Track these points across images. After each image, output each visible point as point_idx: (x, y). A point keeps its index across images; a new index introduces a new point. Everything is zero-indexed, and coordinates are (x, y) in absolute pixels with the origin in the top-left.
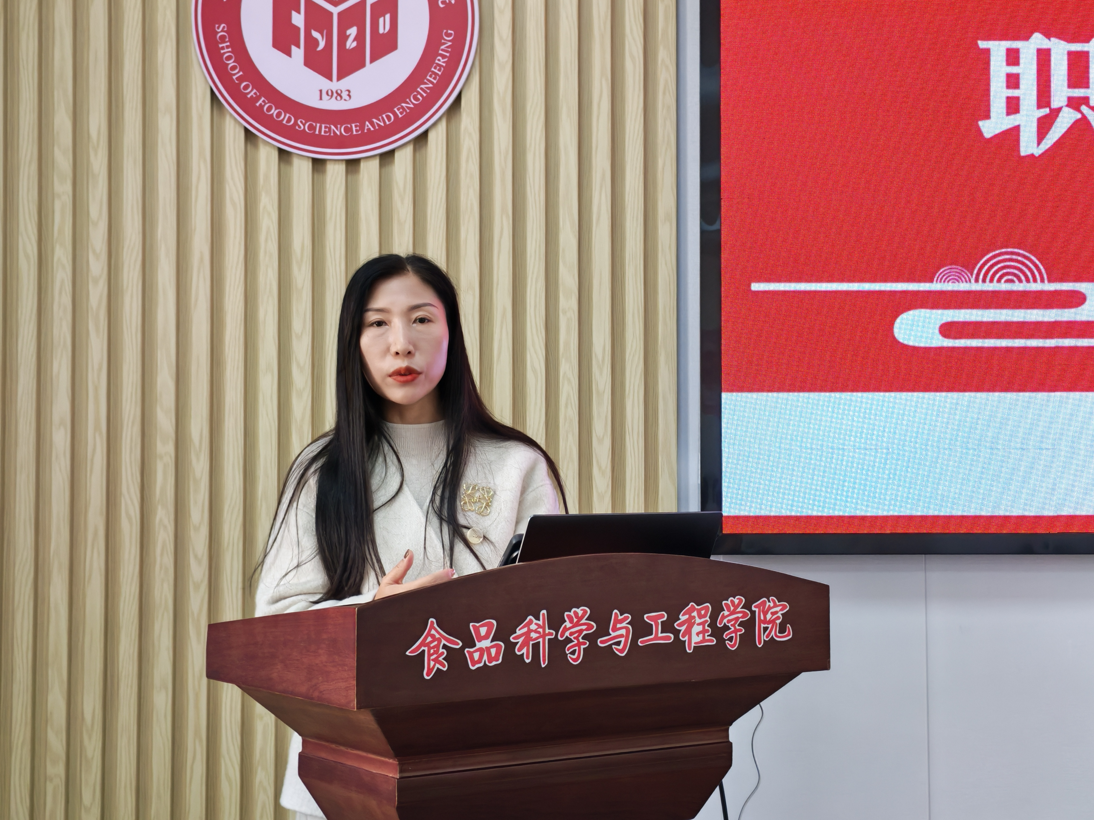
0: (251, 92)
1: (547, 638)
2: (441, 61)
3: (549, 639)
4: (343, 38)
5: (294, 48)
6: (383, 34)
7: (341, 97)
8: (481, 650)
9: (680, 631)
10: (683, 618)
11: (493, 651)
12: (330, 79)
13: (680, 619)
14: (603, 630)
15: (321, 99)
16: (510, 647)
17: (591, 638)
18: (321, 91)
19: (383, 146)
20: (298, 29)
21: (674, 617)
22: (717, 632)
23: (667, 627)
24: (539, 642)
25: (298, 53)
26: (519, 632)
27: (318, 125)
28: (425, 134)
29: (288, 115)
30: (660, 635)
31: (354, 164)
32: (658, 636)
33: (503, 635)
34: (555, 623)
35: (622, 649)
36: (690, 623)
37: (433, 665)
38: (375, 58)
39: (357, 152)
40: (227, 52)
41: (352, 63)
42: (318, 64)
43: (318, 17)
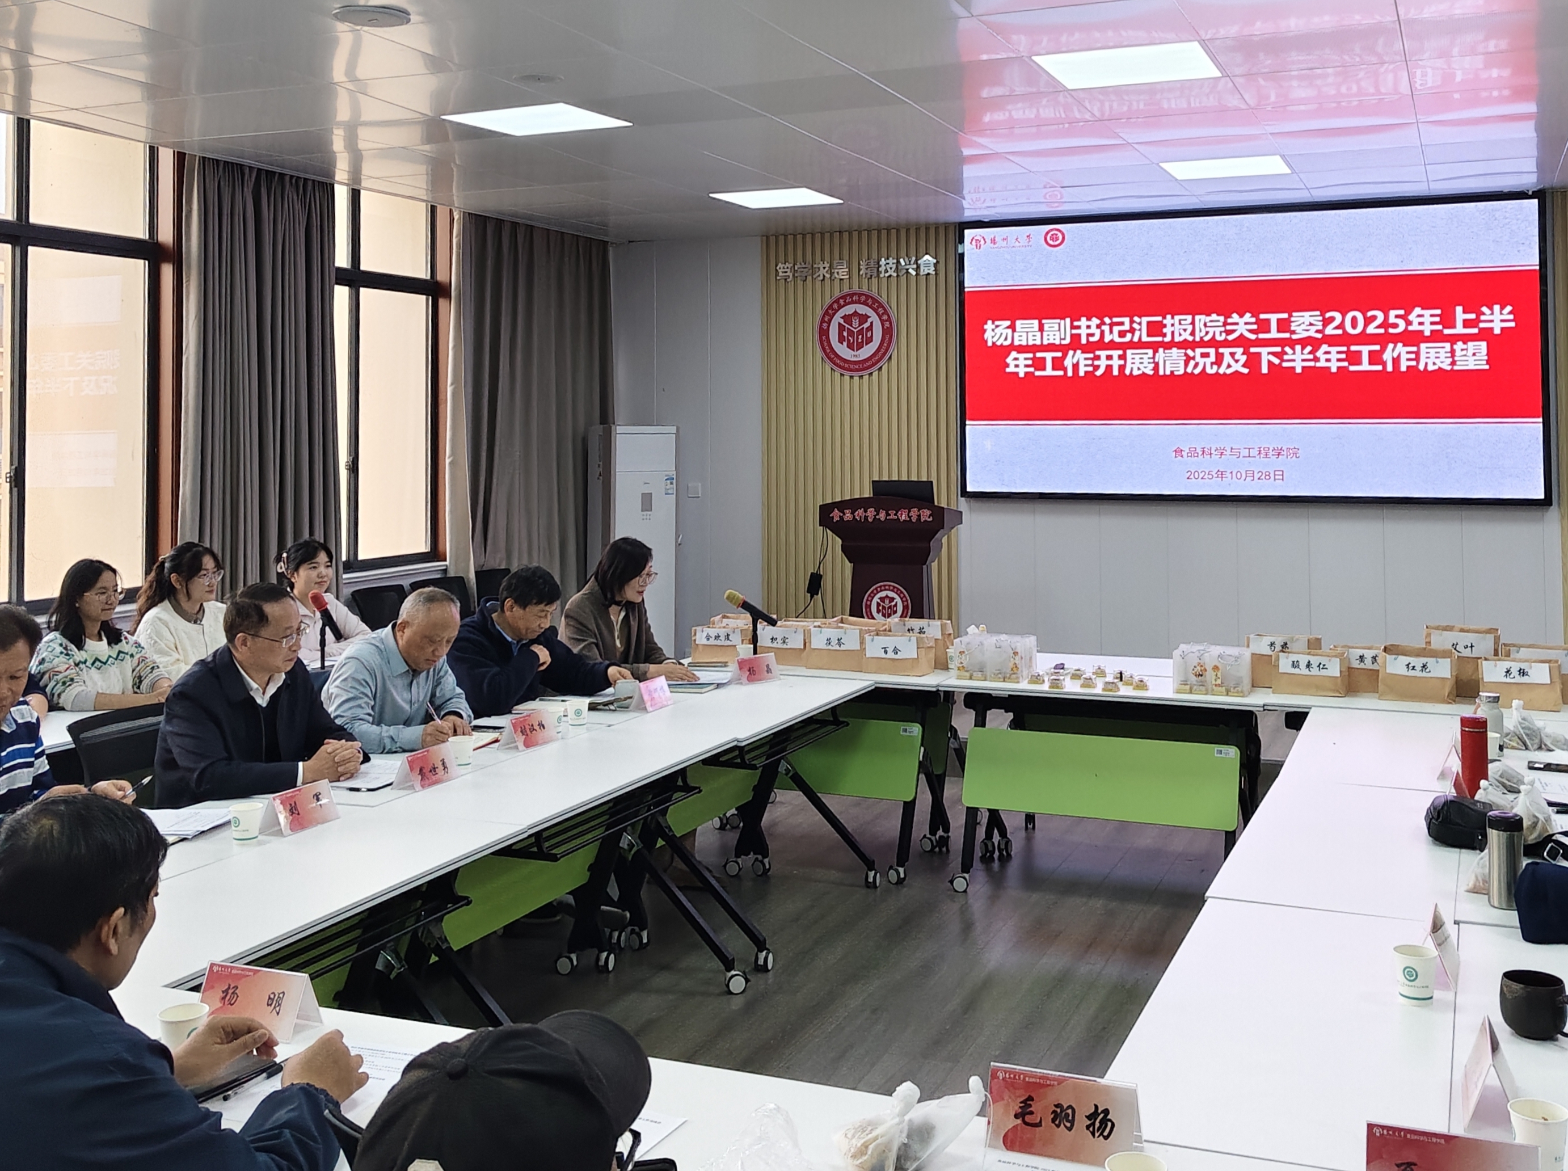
0: (832, 356)
1: (863, 515)
2: (885, 345)
4: (858, 338)
5: (844, 342)
6: (869, 337)
7: (857, 357)
8: (847, 516)
9: (899, 516)
10: (900, 513)
11: (850, 516)
12: (854, 351)
14: (878, 514)
15: (851, 357)
16: (854, 517)
17: (875, 516)
18: (851, 355)
19: (869, 371)
20: (845, 337)
21: (897, 512)
22: (910, 517)
23: (895, 515)
24: (861, 516)
25: (845, 344)
26: (856, 513)
27: (851, 365)
28: (881, 367)
29: (842, 362)
31: (861, 377)
32: (893, 517)
33: (853, 513)
34: (866, 511)
35: (883, 519)
36: (902, 514)
37: (836, 519)
38: (866, 344)
39: (860, 373)
40: (825, 344)
41: (860, 346)
42: (850, 346)
43: (851, 333)
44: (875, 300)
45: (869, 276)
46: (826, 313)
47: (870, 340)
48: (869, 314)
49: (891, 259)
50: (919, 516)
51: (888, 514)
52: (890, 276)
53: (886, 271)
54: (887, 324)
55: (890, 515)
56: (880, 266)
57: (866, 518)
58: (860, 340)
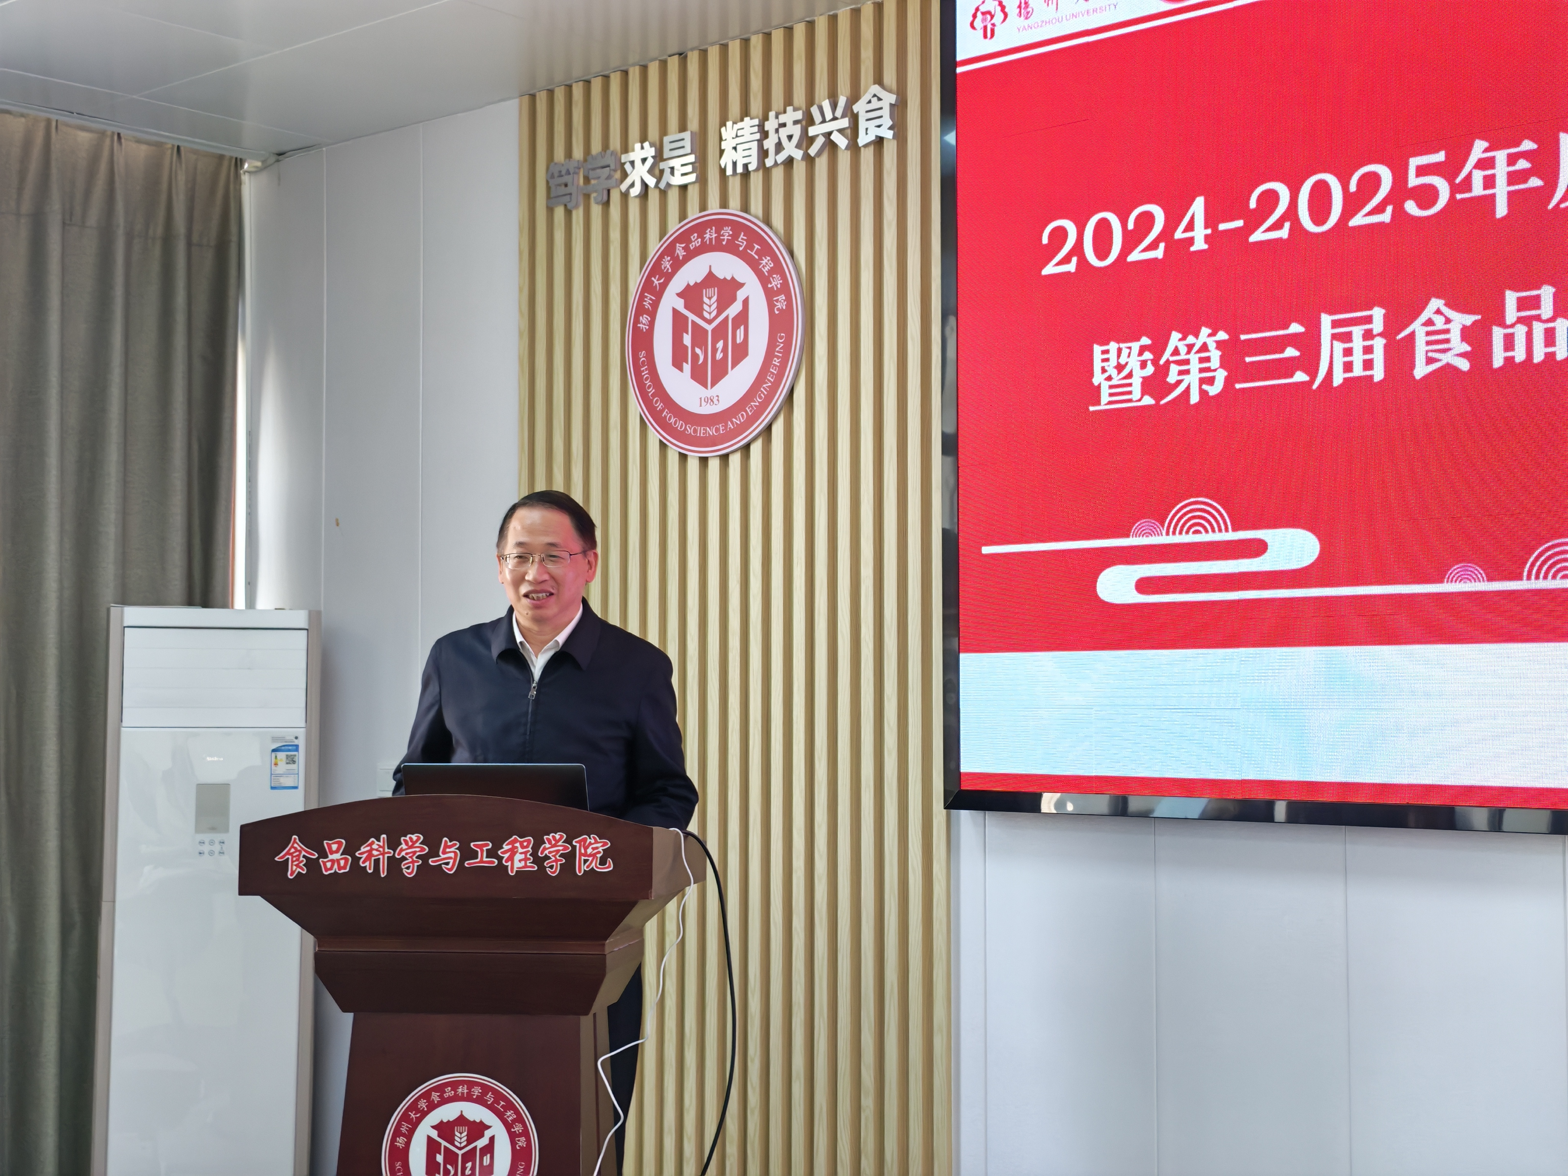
0: (659, 406)
1: (386, 855)
2: (776, 362)
3: (388, 857)
4: (714, 350)
5: (685, 364)
6: (739, 343)
7: (713, 402)
8: (333, 861)
9: (503, 857)
10: (506, 847)
11: (342, 863)
12: (706, 387)
13: (503, 848)
14: (434, 852)
15: (701, 406)
16: (356, 860)
17: (424, 858)
18: (701, 398)
19: (741, 440)
20: (687, 347)
21: (498, 846)
22: (539, 861)
23: (491, 853)
24: (379, 859)
25: (687, 367)
26: (363, 849)
27: (699, 428)
28: (768, 428)
29: (681, 422)
30: (485, 859)
31: (725, 458)
32: (483, 860)
33: (350, 850)
34: (393, 844)
35: (450, 868)
36: (513, 852)
37: (295, 869)
38: (734, 365)
39: (724, 448)
40: (645, 374)
41: (720, 372)
42: (699, 376)
43: (699, 335)
44: (754, 237)
45: (740, 170)
46: (647, 286)
47: (741, 352)
48: (740, 279)
49: (789, 109)
50: (570, 857)
51: (467, 853)
52: (790, 161)
53: (779, 147)
54: (781, 303)
55: (474, 855)
56: (765, 135)
57: (394, 863)
58: (719, 356)
